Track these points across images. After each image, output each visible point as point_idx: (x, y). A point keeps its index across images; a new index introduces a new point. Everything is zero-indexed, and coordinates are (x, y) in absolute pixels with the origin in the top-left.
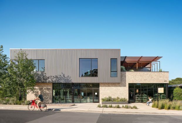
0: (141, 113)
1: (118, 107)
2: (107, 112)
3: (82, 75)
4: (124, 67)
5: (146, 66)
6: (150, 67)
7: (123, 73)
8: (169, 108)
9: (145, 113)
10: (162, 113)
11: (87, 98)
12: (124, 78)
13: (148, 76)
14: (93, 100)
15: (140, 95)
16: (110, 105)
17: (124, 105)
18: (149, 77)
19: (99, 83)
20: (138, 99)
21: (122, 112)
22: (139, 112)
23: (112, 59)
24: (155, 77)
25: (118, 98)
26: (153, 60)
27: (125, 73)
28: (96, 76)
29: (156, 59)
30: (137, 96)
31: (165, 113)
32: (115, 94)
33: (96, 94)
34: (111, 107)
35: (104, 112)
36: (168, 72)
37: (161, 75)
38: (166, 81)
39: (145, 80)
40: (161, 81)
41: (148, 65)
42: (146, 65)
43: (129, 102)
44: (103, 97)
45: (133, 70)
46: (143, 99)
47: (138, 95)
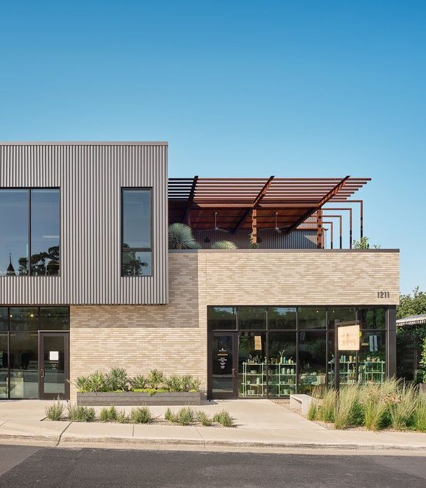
0: (240, 444)
1: (144, 419)
2: (80, 440)
3: (11, 268)
4: (185, 231)
5: (301, 226)
6: (315, 226)
7: (180, 256)
8: (385, 424)
9: (262, 445)
10: (343, 447)
11: (10, 376)
12: (186, 279)
13: (301, 269)
14: (41, 388)
15: (262, 360)
16: (109, 408)
17: (176, 410)
18: (303, 276)
19: (68, 306)
20: (252, 379)
21: (153, 442)
22: (234, 441)
23: (125, 192)
24: (336, 277)
25: (157, 377)
26: (329, 197)
27: (191, 255)
28: (54, 270)
29: (340, 188)
30: (250, 368)
31: (355, 447)
32: (145, 356)
33: (54, 356)
34: (111, 417)
35: (67, 440)
36: (398, 251)
37: (363, 266)
38: (387, 295)
39: (285, 290)
40: (363, 294)
41: (309, 219)
42: (301, 220)
43: (211, 397)
44: (87, 374)
45: (229, 244)
46: (275, 379)
47: (252, 363)
